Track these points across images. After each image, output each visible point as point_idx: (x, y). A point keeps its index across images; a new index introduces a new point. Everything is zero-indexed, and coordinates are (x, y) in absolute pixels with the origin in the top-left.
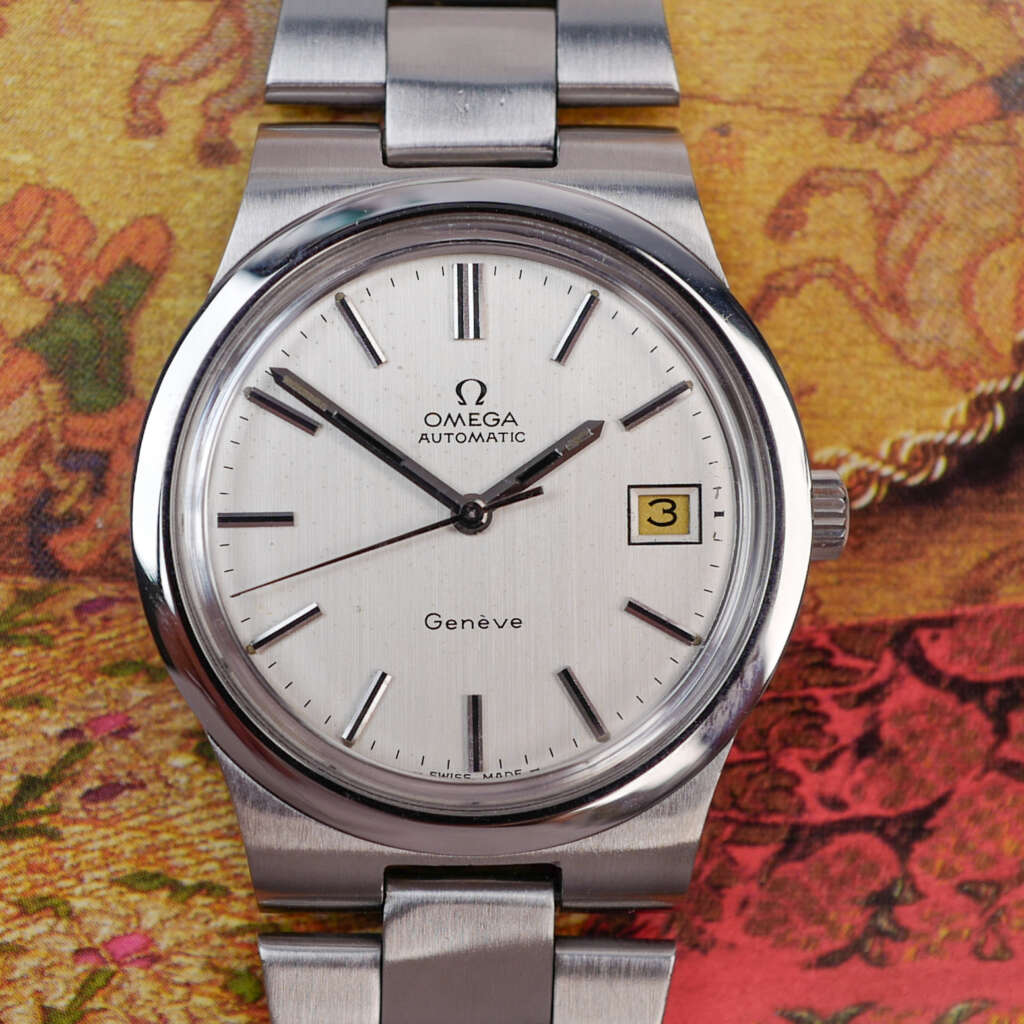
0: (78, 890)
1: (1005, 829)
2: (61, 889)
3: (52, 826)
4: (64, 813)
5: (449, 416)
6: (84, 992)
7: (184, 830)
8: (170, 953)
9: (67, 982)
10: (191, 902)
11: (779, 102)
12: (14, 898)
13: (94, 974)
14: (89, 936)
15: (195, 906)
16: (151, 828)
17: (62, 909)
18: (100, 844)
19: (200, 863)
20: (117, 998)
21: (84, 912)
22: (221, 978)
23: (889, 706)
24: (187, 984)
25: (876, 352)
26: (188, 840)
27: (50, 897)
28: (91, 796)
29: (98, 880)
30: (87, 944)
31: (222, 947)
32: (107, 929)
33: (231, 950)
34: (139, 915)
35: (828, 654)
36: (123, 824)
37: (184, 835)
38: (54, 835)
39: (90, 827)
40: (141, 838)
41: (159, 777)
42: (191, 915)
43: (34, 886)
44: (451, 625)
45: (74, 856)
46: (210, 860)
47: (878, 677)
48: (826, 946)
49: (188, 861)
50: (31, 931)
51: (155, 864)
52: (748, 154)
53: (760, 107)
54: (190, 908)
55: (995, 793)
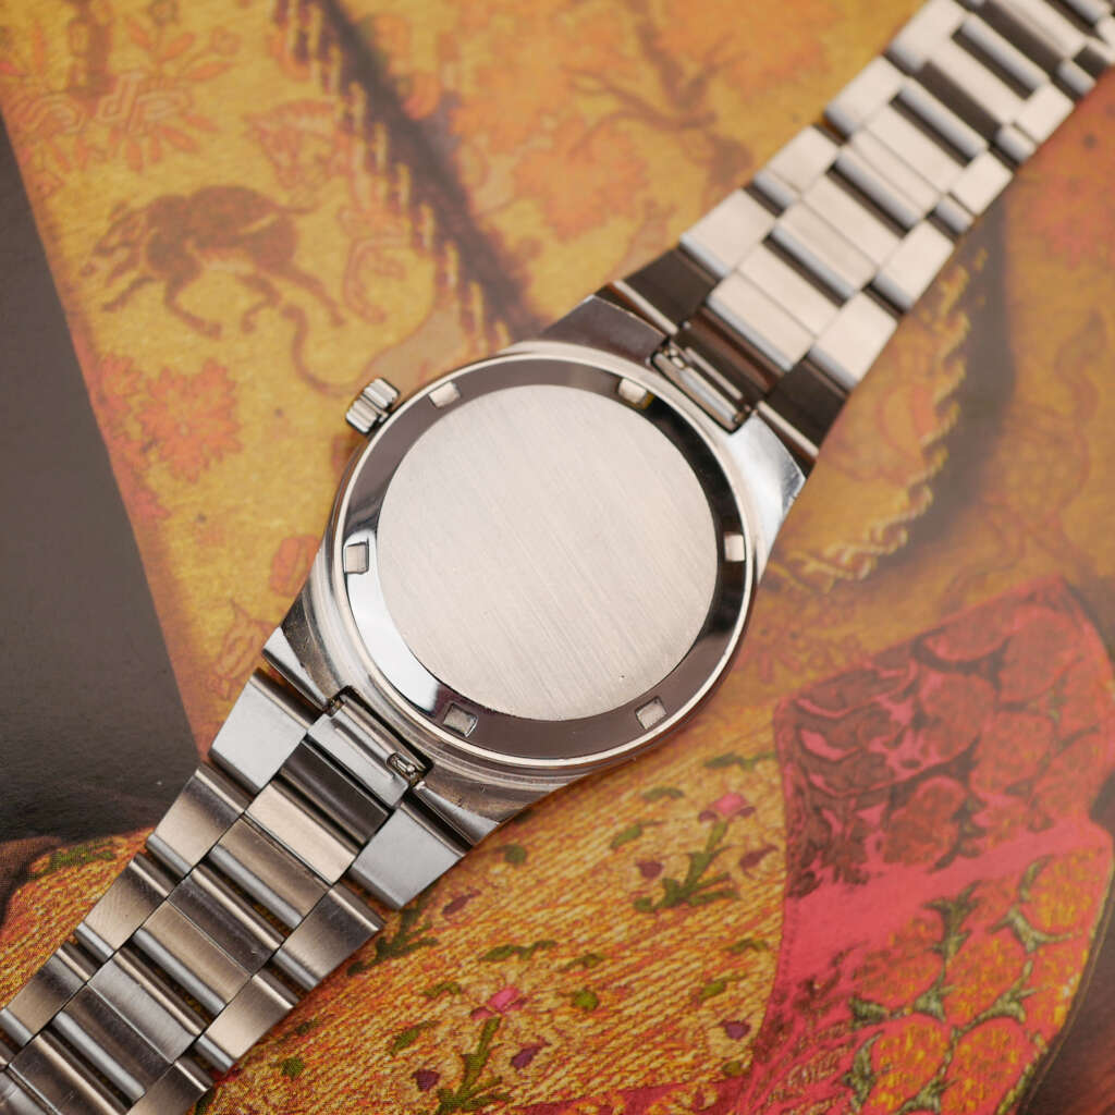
0: (460, 973)
2: (449, 976)
3: (430, 937)
4: (435, 926)
6: (485, 1036)
7: (515, 912)
8: (531, 994)
9: (472, 1034)
10: (534, 957)
12: (421, 991)
13: (487, 1024)
14: (477, 1000)
15: (537, 959)
16: (494, 918)
17: (454, 988)
18: (465, 938)
19: (531, 930)
20: (507, 1035)
21: (469, 986)
22: (569, 1000)
23: (925, 692)
24: (549, 1011)
26: (519, 918)
27: (444, 983)
28: (448, 910)
29: (470, 962)
30: (477, 1006)
31: (563, 980)
32: (486, 992)
33: (569, 980)
34: (504, 976)
35: (874, 673)
36: (474, 922)
37: (515, 916)
38: (433, 943)
39: (454, 930)
40: (490, 927)
41: (487, 884)
42: (537, 966)
43: (431, 979)
45: (450, 952)
46: (536, 927)
47: (912, 676)
48: (938, 856)
49: (523, 932)
50: (438, 1010)
51: (504, 941)
54: (534, 961)
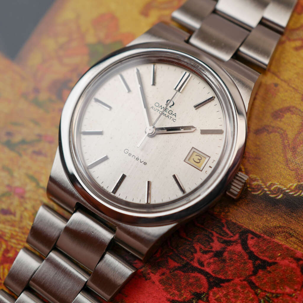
1: (240, 298)
3: (21, 153)
4: (26, 152)
5: (161, 106)
8: (27, 198)
11: (294, 86)
12: (3, 165)
13: (7, 192)
14: (13, 183)
17: (11, 173)
21: (15, 177)
24: (25, 208)
25: (281, 159)
27: (10, 169)
28: (34, 152)
30: (11, 185)
34: (26, 185)
44: (130, 155)
47: (232, 239)
52: (279, 94)
53: (288, 84)
54: (38, 191)
55: (243, 287)
